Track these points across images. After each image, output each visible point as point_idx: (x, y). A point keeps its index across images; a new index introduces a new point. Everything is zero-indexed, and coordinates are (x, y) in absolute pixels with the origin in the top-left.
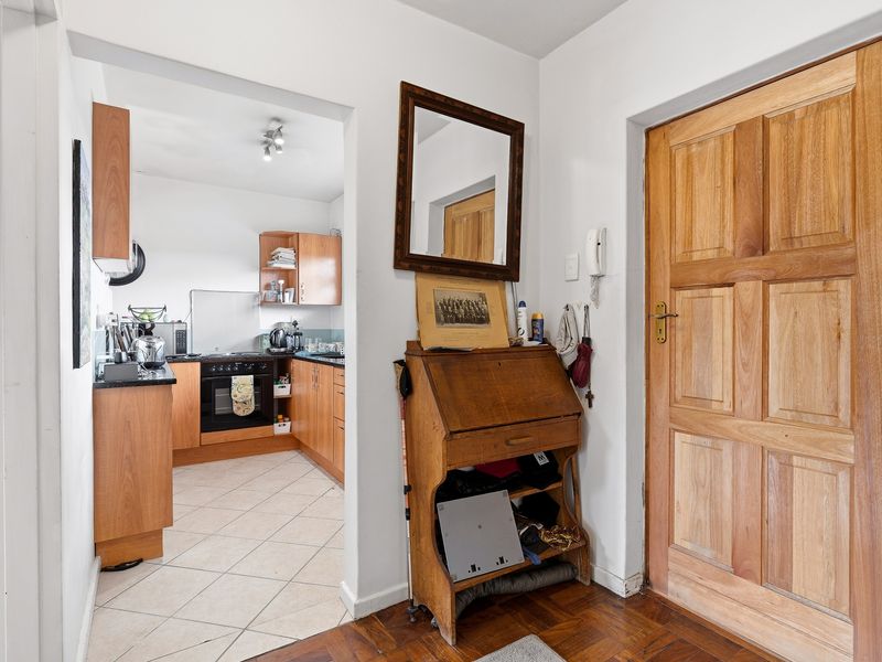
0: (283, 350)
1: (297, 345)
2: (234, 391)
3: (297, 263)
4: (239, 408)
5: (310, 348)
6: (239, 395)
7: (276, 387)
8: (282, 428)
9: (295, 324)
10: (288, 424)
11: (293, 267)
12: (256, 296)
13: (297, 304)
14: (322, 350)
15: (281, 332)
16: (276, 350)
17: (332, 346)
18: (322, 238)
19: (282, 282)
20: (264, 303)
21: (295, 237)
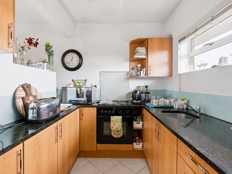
0: (139, 101)
1: (147, 98)
2: (112, 125)
3: (147, 55)
4: (114, 134)
5: (154, 103)
6: (114, 127)
7: (135, 123)
8: (138, 146)
9: (147, 87)
10: (141, 144)
11: (145, 57)
12: (128, 73)
13: (147, 77)
14: (161, 104)
15: (138, 92)
16: (135, 101)
17: (167, 101)
18: (161, 40)
19: (139, 65)
20: (131, 77)
21: (146, 40)
